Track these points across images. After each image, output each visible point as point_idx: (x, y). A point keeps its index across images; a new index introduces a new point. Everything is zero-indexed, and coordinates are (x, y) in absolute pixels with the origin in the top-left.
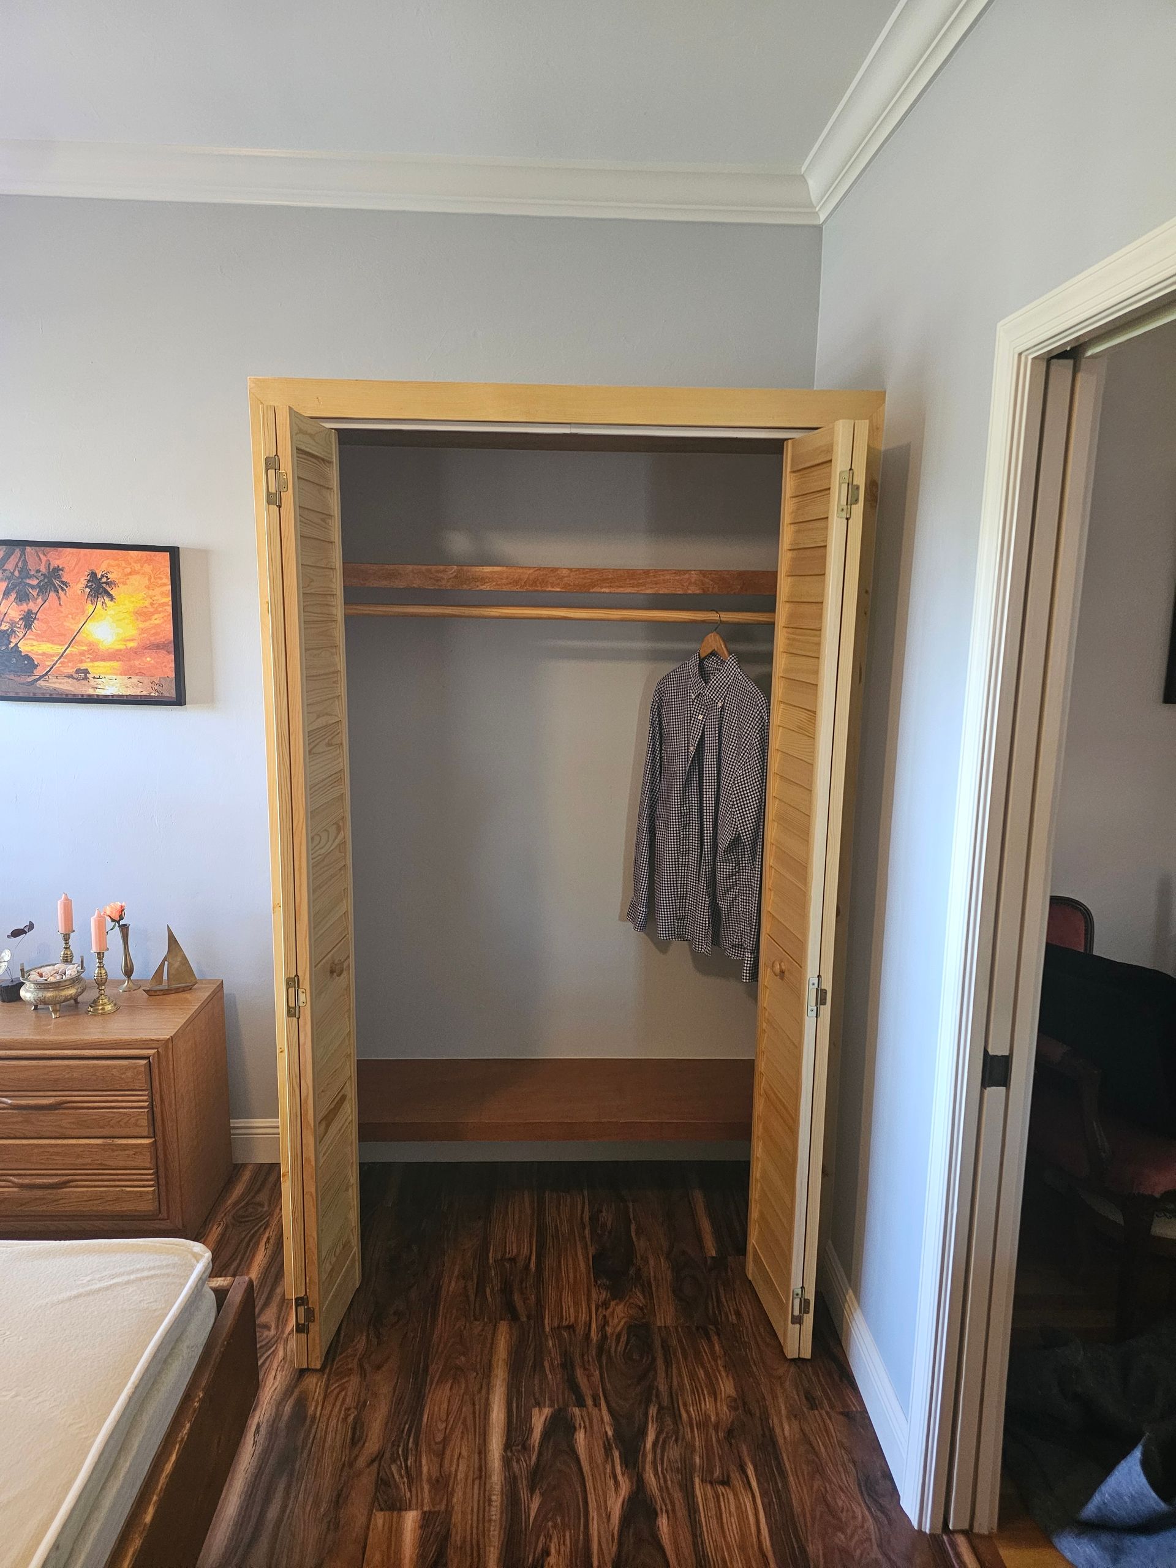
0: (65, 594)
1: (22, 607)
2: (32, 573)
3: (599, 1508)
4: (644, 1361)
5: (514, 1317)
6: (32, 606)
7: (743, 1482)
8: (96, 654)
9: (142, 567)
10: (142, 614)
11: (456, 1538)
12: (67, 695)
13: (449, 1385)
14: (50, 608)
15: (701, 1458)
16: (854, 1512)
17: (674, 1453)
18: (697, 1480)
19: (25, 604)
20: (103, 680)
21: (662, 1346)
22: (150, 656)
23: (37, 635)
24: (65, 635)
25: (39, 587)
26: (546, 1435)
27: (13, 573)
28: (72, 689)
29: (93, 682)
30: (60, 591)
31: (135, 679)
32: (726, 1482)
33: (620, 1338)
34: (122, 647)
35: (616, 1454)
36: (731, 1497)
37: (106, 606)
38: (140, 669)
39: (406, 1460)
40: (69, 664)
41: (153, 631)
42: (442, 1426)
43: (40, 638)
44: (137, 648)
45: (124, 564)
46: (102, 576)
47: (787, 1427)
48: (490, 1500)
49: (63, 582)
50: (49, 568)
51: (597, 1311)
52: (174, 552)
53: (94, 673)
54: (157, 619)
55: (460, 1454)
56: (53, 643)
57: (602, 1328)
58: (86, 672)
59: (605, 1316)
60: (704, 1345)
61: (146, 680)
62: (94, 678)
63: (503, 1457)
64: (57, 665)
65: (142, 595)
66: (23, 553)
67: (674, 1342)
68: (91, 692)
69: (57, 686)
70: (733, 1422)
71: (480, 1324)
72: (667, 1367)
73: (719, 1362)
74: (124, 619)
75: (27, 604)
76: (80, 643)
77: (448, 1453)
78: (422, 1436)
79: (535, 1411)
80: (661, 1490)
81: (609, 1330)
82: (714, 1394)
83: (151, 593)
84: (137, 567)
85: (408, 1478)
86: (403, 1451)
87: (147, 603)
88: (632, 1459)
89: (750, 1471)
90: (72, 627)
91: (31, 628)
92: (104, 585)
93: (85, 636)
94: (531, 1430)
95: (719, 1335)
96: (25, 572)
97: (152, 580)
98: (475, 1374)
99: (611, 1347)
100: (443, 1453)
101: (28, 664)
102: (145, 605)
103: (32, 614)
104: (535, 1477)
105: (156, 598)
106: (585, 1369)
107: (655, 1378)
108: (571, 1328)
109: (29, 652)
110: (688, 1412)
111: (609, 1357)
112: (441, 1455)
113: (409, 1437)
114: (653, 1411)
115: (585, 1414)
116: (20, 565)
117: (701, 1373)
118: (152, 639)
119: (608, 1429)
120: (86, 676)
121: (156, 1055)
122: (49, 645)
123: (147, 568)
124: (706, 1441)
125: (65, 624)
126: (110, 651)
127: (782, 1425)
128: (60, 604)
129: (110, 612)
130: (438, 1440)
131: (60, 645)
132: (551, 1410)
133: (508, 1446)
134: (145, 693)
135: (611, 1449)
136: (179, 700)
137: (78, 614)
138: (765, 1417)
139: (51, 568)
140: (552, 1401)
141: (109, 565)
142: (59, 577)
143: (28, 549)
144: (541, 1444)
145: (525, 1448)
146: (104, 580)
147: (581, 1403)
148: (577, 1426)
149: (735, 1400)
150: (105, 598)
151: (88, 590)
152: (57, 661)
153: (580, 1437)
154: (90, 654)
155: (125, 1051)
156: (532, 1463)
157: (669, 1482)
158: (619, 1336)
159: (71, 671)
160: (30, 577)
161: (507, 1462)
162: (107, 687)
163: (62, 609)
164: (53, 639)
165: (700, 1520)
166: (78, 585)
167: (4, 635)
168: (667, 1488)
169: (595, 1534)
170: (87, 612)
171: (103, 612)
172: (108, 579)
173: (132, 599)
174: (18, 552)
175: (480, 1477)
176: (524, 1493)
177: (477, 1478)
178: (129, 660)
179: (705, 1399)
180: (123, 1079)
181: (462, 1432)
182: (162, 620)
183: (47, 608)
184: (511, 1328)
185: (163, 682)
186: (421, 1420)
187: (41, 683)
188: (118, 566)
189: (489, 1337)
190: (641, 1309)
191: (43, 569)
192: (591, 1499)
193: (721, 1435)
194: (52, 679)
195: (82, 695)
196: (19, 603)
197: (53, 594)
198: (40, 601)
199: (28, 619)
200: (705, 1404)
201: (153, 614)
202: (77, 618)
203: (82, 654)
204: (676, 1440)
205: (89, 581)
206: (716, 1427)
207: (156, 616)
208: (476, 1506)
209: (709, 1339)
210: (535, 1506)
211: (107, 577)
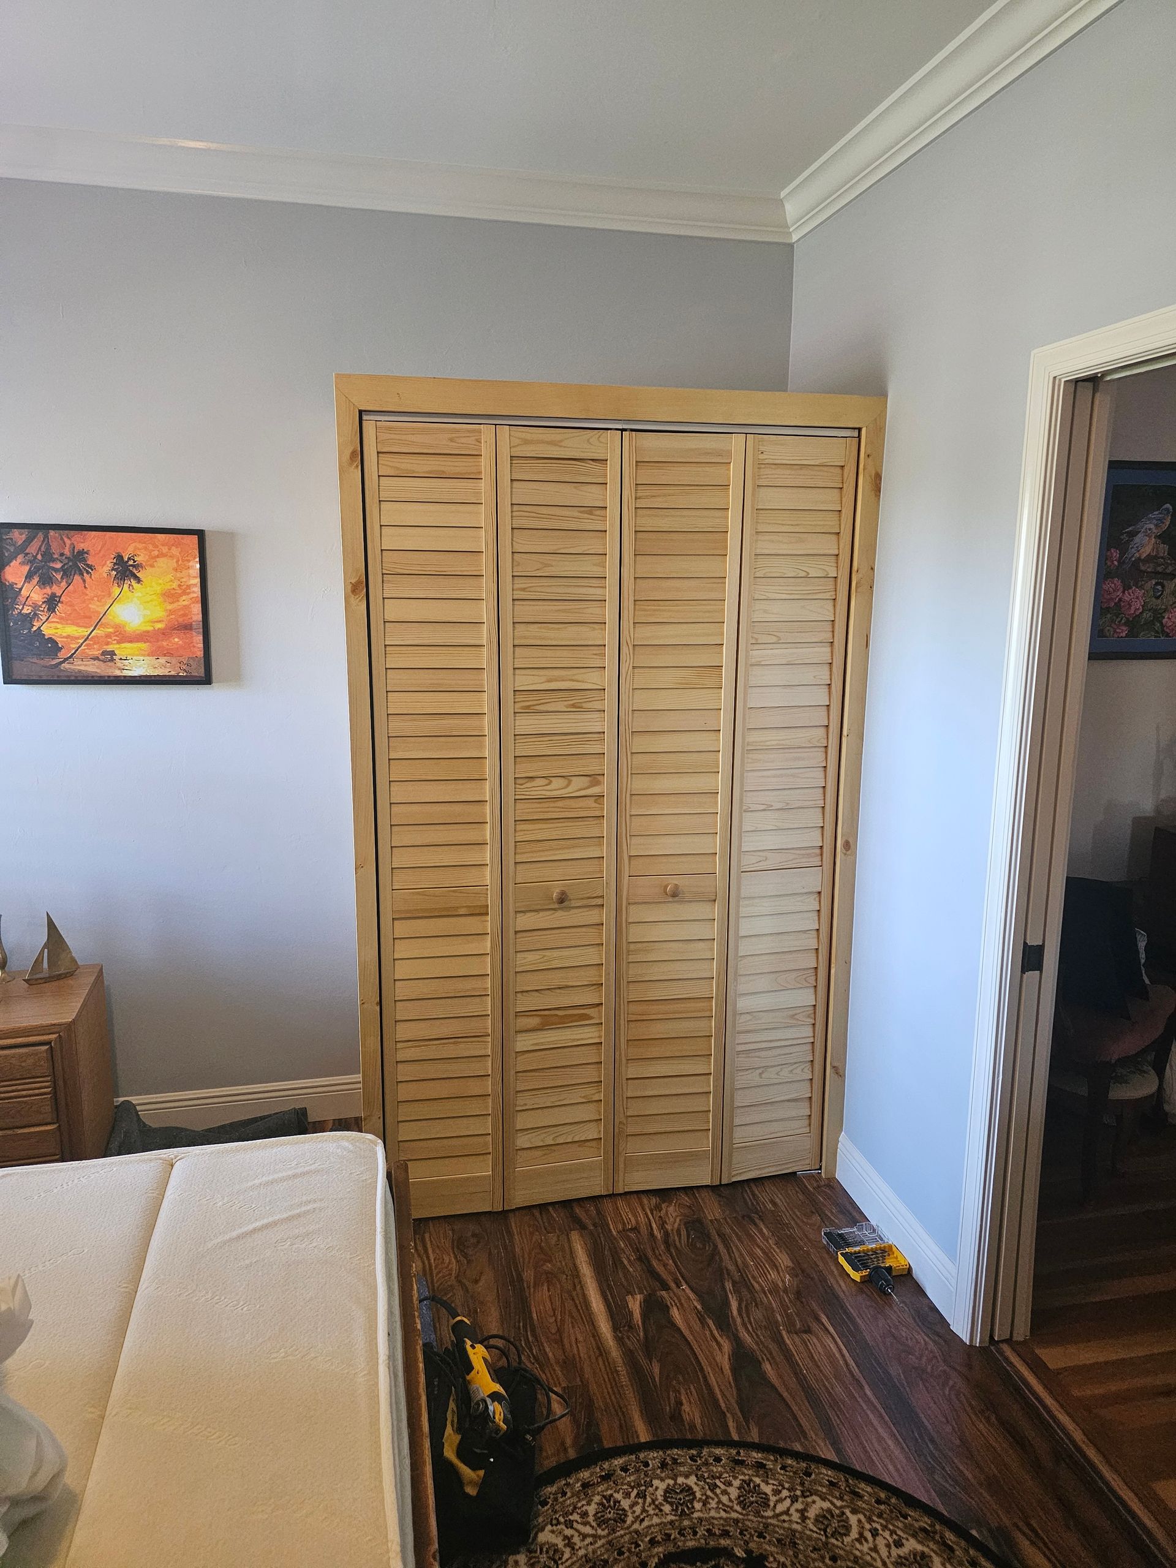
0: (91, 577)
1: (45, 591)
2: (55, 556)
3: (710, 1364)
4: (707, 1248)
5: (583, 1227)
6: (57, 590)
7: (821, 1329)
8: (124, 636)
9: (169, 549)
10: (170, 596)
11: (599, 1403)
12: (93, 677)
13: (545, 1288)
14: (75, 591)
15: (781, 1315)
16: (916, 1339)
17: (757, 1314)
18: (784, 1333)
19: (48, 587)
20: (129, 661)
21: (718, 1235)
22: (179, 637)
23: (61, 618)
24: (90, 617)
25: (63, 571)
26: (645, 1316)
27: (35, 557)
28: (98, 671)
29: (119, 664)
30: (85, 574)
31: (162, 660)
32: (808, 1331)
33: (680, 1231)
34: (150, 628)
35: (710, 1322)
36: (815, 1340)
37: (133, 589)
38: (168, 649)
39: (531, 1350)
40: (95, 646)
41: (182, 612)
42: (552, 1320)
43: (64, 620)
44: (165, 629)
45: (151, 547)
46: (129, 559)
47: (842, 1284)
48: (617, 1371)
49: (88, 566)
50: (74, 550)
51: (652, 1214)
52: (200, 534)
53: (120, 655)
54: (184, 601)
55: (576, 1339)
56: (78, 625)
57: (662, 1225)
58: (113, 653)
59: (660, 1217)
60: (753, 1230)
61: (174, 661)
62: (121, 659)
63: (615, 1337)
64: (82, 647)
65: (170, 577)
66: (46, 537)
67: (728, 1231)
68: (118, 673)
69: (82, 668)
70: (798, 1286)
71: (553, 1236)
72: (728, 1250)
73: (770, 1241)
74: (151, 601)
75: (51, 588)
76: (106, 626)
77: (566, 1341)
78: (538, 1331)
79: (629, 1298)
80: (757, 1344)
81: (669, 1227)
82: (775, 1267)
83: (179, 575)
84: (165, 550)
85: (538, 1364)
86: (526, 1344)
87: (175, 585)
88: (724, 1323)
89: (824, 1319)
90: (99, 609)
91: (55, 612)
92: (131, 568)
93: (110, 617)
94: (631, 1314)
95: (762, 1220)
96: (48, 556)
97: (180, 562)
98: (565, 1276)
99: (674, 1241)
100: (562, 1341)
101: (52, 647)
102: (172, 587)
103: (56, 597)
104: (648, 1347)
105: (184, 580)
106: (659, 1260)
107: (721, 1260)
108: (635, 1229)
109: (54, 635)
110: (758, 1282)
111: (676, 1247)
112: (560, 1342)
113: (527, 1332)
114: (729, 1286)
115: (672, 1295)
116: (43, 549)
117: (759, 1252)
118: (181, 620)
119: (696, 1304)
120: (112, 658)
121: (58, 1039)
122: (75, 628)
123: (175, 551)
124: (781, 1302)
125: (90, 606)
126: (138, 632)
127: (837, 1281)
128: (85, 587)
129: (138, 594)
130: (553, 1331)
131: (86, 627)
132: (642, 1296)
133: (615, 1328)
134: (173, 673)
135: (704, 1319)
136: (206, 680)
137: (104, 596)
138: (823, 1280)
139: (76, 551)
140: (640, 1288)
141: (136, 548)
142: (84, 560)
143: (52, 533)
144: (644, 1323)
145: (631, 1327)
146: (131, 562)
147: (665, 1287)
148: (669, 1305)
149: (793, 1268)
150: (132, 580)
151: (114, 573)
152: (82, 644)
153: (675, 1313)
154: (116, 636)
155: (24, 1039)
156: (641, 1337)
157: (762, 1337)
158: (678, 1231)
159: (97, 653)
160: (54, 560)
161: (620, 1340)
162: (134, 668)
163: (88, 592)
164: (78, 621)
165: (797, 1362)
166: (105, 568)
167: (26, 619)
168: (761, 1342)
169: (715, 1383)
170: (113, 595)
171: (130, 594)
172: (135, 562)
173: (161, 581)
174: (41, 535)
175: (601, 1355)
176: (643, 1361)
177: (598, 1356)
178: (158, 641)
179: (769, 1273)
180: (23, 1067)
181: (572, 1323)
182: (190, 602)
183: (71, 592)
184: (582, 1236)
185: (191, 662)
186: (531, 1318)
187: (65, 666)
188: (146, 549)
189: (566, 1245)
190: (689, 1207)
191: (67, 552)
192: (701, 1357)
193: (792, 1296)
194: (77, 662)
195: (109, 677)
196: (42, 586)
197: (77, 578)
198: (64, 584)
199: (52, 603)
200: (770, 1275)
201: (180, 596)
202: (103, 600)
203: (108, 636)
204: (756, 1305)
205: (115, 564)
206: (785, 1290)
207: (184, 598)
208: (606, 1377)
209: (755, 1224)
210: (656, 1370)
211: (133, 560)
